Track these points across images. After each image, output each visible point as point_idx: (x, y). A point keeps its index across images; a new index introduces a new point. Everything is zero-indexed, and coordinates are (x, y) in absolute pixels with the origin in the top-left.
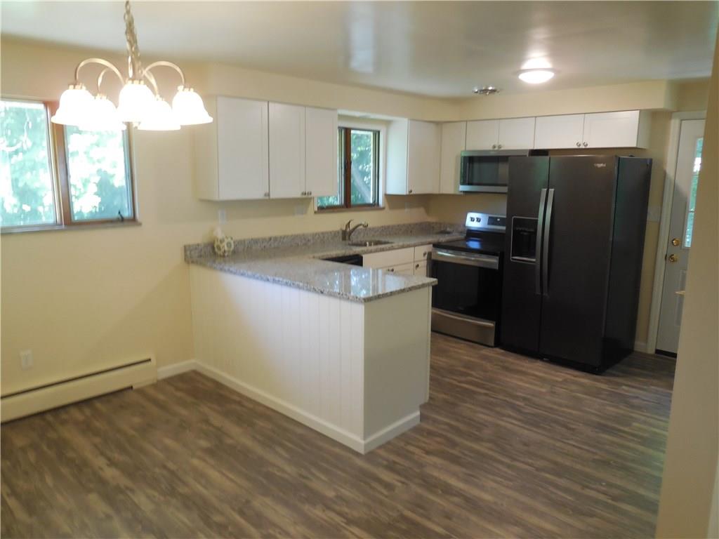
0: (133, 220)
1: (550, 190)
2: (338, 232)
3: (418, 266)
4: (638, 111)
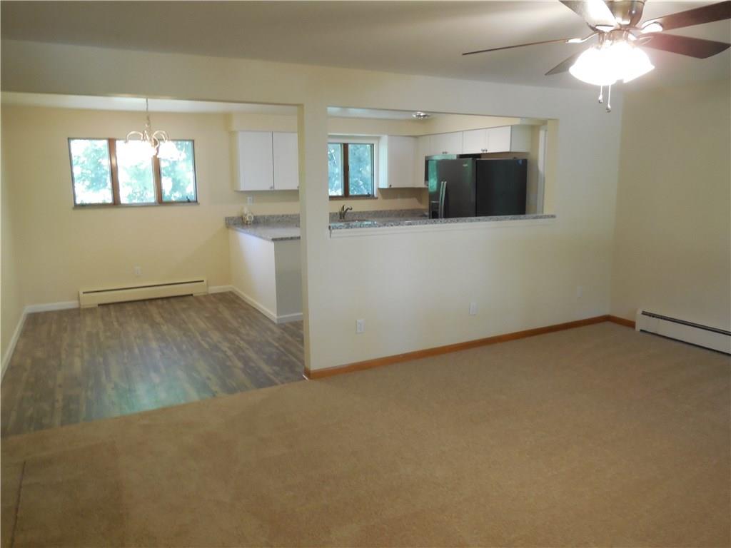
0: (196, 202)
1: (445, 182)
2: (337, 213)
4: (510, 127)
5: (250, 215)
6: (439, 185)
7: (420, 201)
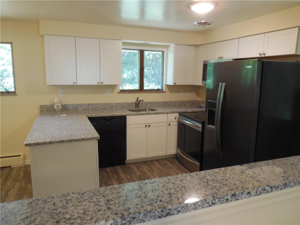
0: (14, 93)
1: (223, 84)
2: (133, 103)
3: (170, 124)
4: (297, 28)
5: (59, 104)
6: (216, 86)
7: (198, 95)
